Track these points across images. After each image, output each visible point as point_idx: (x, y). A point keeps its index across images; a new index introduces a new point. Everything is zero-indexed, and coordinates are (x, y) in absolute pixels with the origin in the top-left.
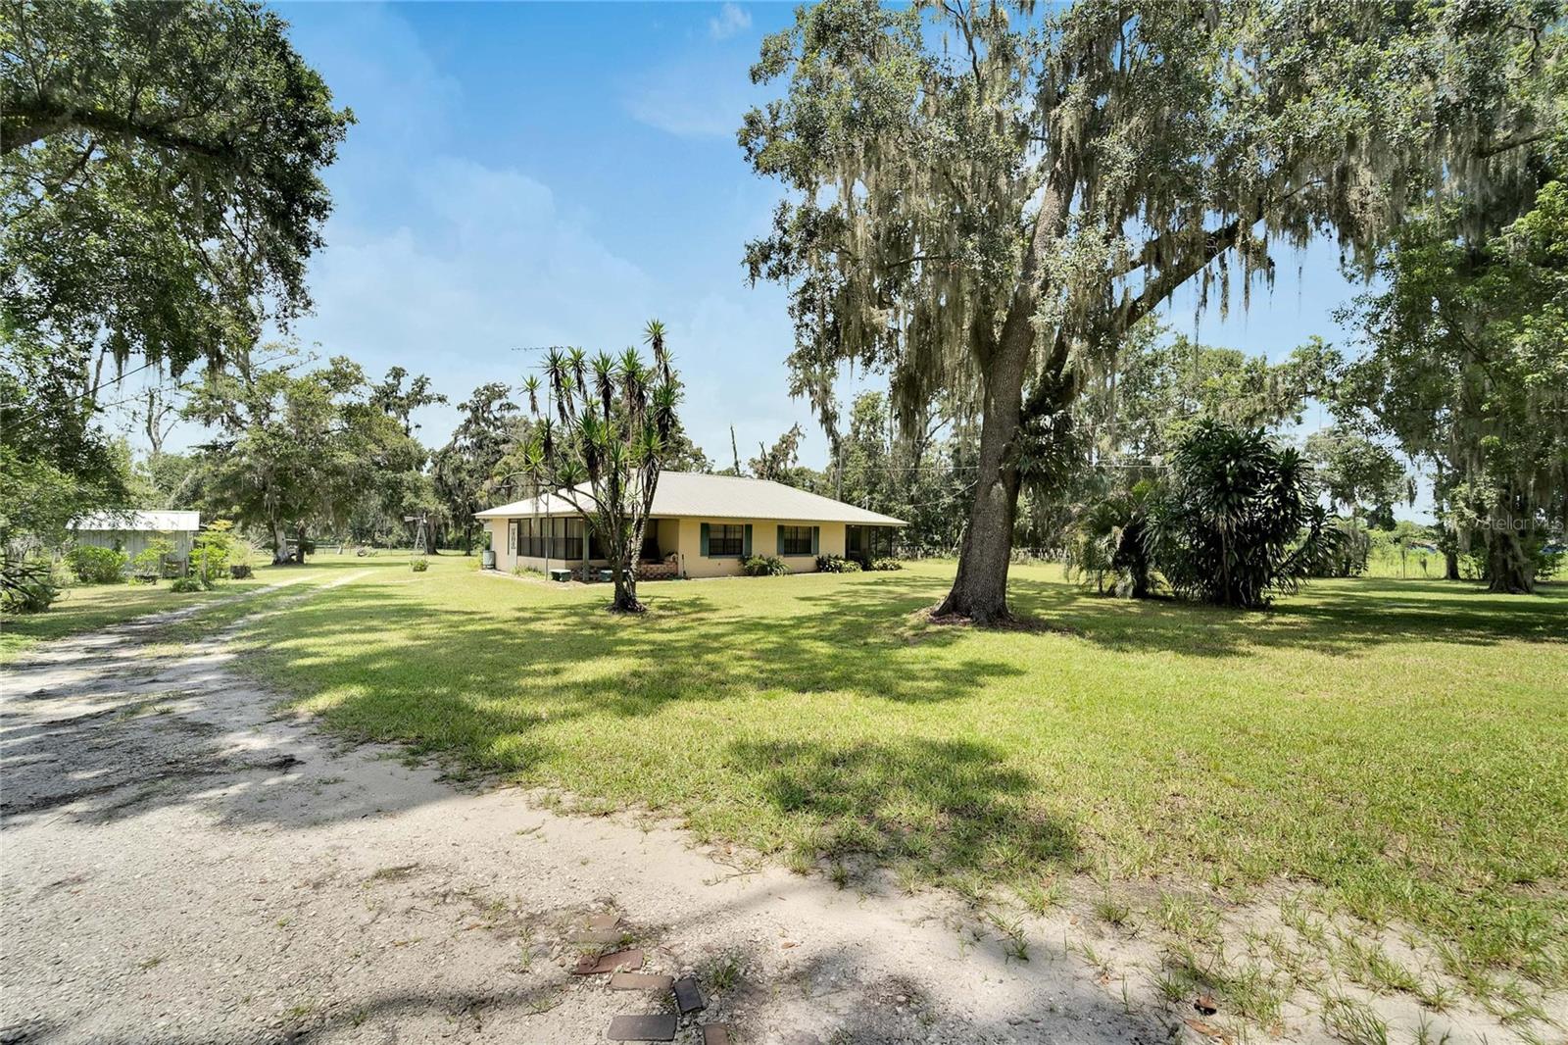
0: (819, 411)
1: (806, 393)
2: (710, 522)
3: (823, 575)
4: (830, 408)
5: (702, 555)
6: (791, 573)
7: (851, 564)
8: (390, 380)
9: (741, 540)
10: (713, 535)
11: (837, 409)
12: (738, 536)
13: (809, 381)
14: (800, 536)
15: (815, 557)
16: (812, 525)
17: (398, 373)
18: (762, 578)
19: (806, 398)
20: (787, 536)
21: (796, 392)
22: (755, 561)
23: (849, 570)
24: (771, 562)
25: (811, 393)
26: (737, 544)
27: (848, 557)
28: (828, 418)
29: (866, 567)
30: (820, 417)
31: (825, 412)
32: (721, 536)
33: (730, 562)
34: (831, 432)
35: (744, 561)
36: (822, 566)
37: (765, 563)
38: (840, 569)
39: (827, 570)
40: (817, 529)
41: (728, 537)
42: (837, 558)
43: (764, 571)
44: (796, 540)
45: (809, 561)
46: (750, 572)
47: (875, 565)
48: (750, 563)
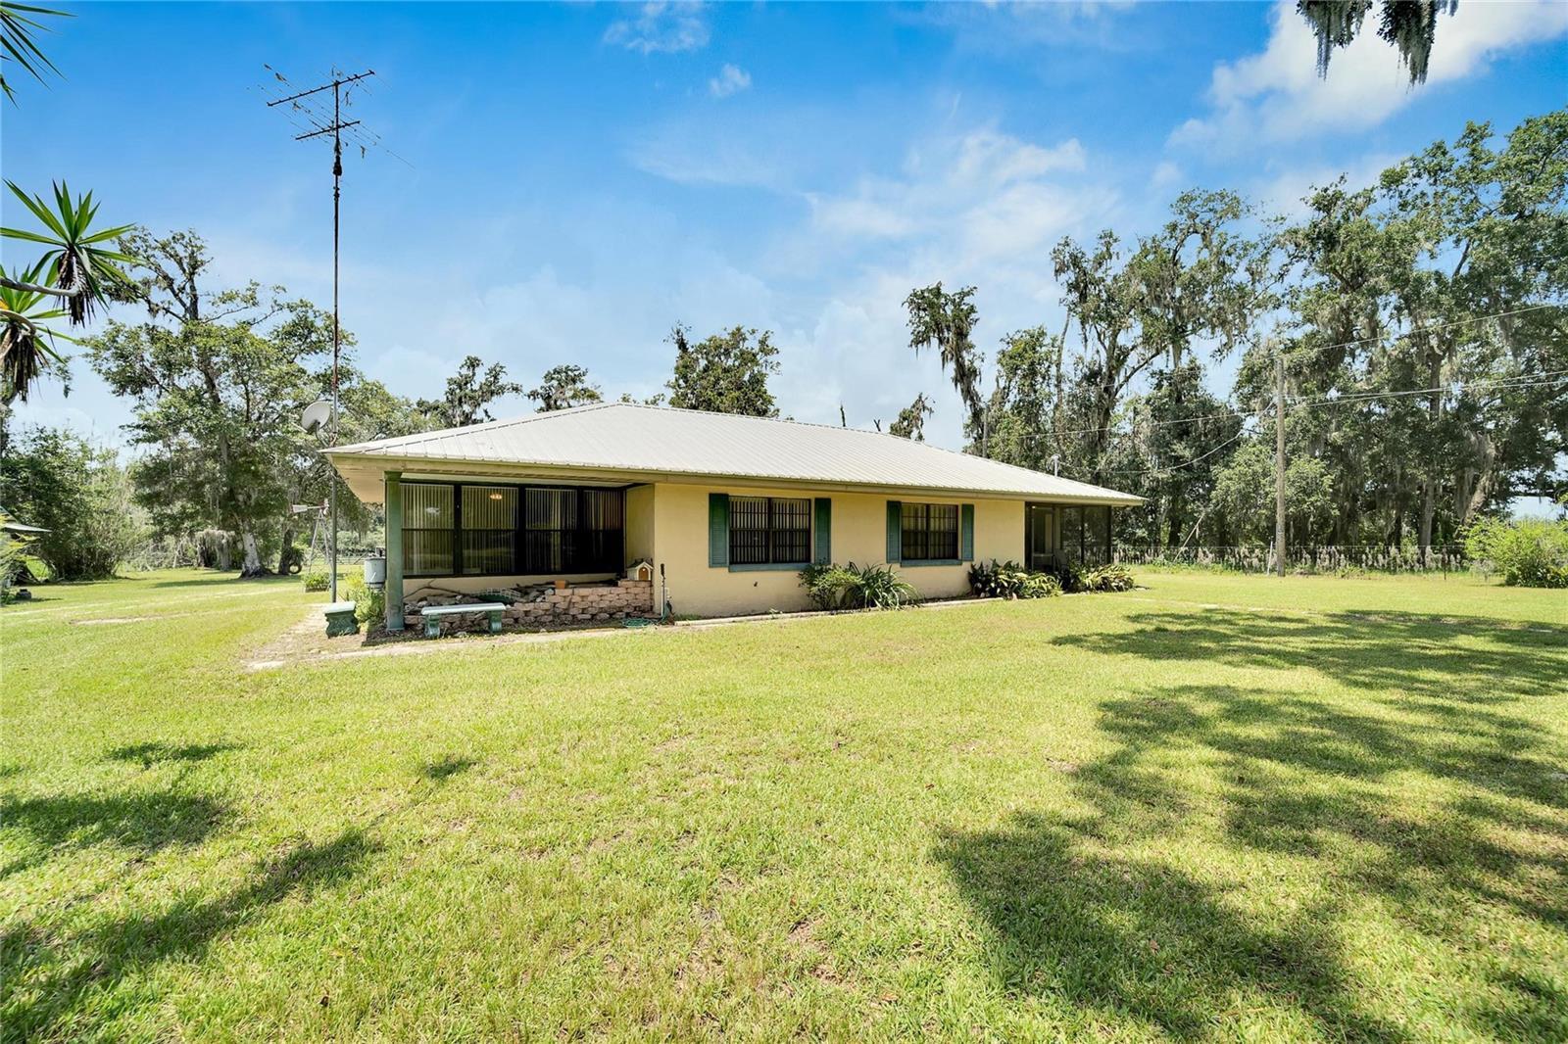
0: (951, 366)
1: (935, 341)
2: (733, 491)
3: (984, 603)
4: (967, 363)
5: (714, 563)
6: (916, 602)
7: (1040, 580)
8: (465, 371)
9: (808, 532)
10: (740, 521)
11: (977, 364)
12: (799, 523)
13: (937, 324)
14: (934, 525)
15: (966, 566)
16: (959, 502)
17: (473, 363)
18: (856, 614)
19: (933, 350)
20: (908, 523)
21: (920, 340)
22: (837, 575)
23: (1038, 593)
24: (872, 578)
25: (941, 341)
26: (798, 540)
27: (1032, 566)
28: (965, 376)
29: (1070, 585)
30: (953, 374)
31: (960, 366)
32: (761, 522)
33: (781, 581)
34: (969, 394)
35: (811, 575)
36: (981, 584)
37: (858, 580)
38: (1018, 590)
39: (993, 594)
40: (969, 510)
41: (777, 522)
42: (1008, 566)
43: (857, 599)
44: (926, 533)
45: (953, 575)
46: (824, 603)
47: (1087, 581)
48: (824, 582)
